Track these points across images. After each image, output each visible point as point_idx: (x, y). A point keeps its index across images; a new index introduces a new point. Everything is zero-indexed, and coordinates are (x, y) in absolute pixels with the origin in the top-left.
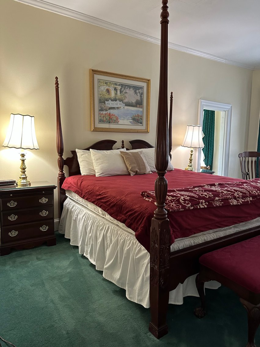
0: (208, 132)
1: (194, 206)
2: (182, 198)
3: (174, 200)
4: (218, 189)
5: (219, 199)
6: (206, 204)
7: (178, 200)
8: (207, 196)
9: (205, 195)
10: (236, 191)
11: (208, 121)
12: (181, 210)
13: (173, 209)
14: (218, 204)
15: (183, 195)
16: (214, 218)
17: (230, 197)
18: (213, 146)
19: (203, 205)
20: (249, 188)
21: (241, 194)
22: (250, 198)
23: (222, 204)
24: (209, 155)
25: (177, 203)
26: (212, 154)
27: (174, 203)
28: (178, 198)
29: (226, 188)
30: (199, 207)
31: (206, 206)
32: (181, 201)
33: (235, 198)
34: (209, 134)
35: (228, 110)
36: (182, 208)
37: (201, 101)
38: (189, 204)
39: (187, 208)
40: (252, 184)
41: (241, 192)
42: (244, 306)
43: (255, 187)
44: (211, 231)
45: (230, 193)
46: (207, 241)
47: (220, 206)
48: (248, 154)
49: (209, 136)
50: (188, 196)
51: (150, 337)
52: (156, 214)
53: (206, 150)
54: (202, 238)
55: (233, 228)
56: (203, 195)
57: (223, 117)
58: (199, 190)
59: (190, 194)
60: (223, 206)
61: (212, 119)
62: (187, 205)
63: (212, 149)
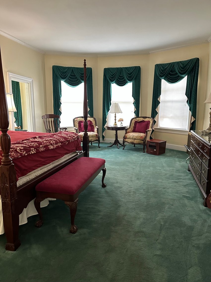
0: (16, 99)
1: (27, 153)
2: (18, 148)
3: (13, 150)
4: (40, 140)
5: (43, 146)
6: (35, 151)
7: (16, 150)
8: (34, 145)
9: (33, 145)
10: (51, 140)
11: (14, 90)
12: (19, 157)
13: (14, 156)
14: (42, 149)
15: (18, 147)
16: (41, 159)
17: (49, 144)
18: (21, 110)
19: (33, 152)
20: (58, 138)
21: (54, 142)
22: (59, 143)
23: (45, 149)
24: (19, 118)
25: (16, 153)
26: (21, 116)
27: (13, 153)
28: (15, 149)
29: (44, 139)
30: (31, 153)
31: (35, 152)
32: (18, 150)
33: (51, 144)
34: (17, 100)
35: (31, 83)
36: (20, 156)
37: (9, 73)
38: (24, 152)
39: (23, 155)
40: (59, 135)
41: (54, 141)
42: (68, 205)
43: (61, 137)
44: (39, 169)
45: (48, 141)
46: (37, 175)
47: (44, 151)
48: (48, 116)
49: (17, 102)
50: (22, 147)
51: (9, 252)
52: (3, 162)
53: (16, 114)
54: (34, 175)
55: (52, 165)
56: (31, 145)
57: (27, 88)
58: (27, 142)
59: (22, 145)
60: (45, 150)
61: (18, 88)
62: (23, 153)
63: (20, 113)
